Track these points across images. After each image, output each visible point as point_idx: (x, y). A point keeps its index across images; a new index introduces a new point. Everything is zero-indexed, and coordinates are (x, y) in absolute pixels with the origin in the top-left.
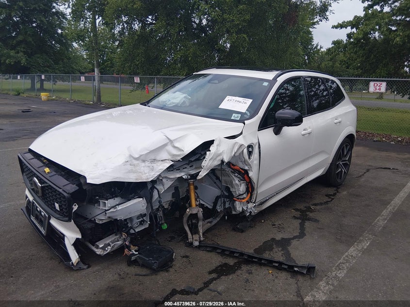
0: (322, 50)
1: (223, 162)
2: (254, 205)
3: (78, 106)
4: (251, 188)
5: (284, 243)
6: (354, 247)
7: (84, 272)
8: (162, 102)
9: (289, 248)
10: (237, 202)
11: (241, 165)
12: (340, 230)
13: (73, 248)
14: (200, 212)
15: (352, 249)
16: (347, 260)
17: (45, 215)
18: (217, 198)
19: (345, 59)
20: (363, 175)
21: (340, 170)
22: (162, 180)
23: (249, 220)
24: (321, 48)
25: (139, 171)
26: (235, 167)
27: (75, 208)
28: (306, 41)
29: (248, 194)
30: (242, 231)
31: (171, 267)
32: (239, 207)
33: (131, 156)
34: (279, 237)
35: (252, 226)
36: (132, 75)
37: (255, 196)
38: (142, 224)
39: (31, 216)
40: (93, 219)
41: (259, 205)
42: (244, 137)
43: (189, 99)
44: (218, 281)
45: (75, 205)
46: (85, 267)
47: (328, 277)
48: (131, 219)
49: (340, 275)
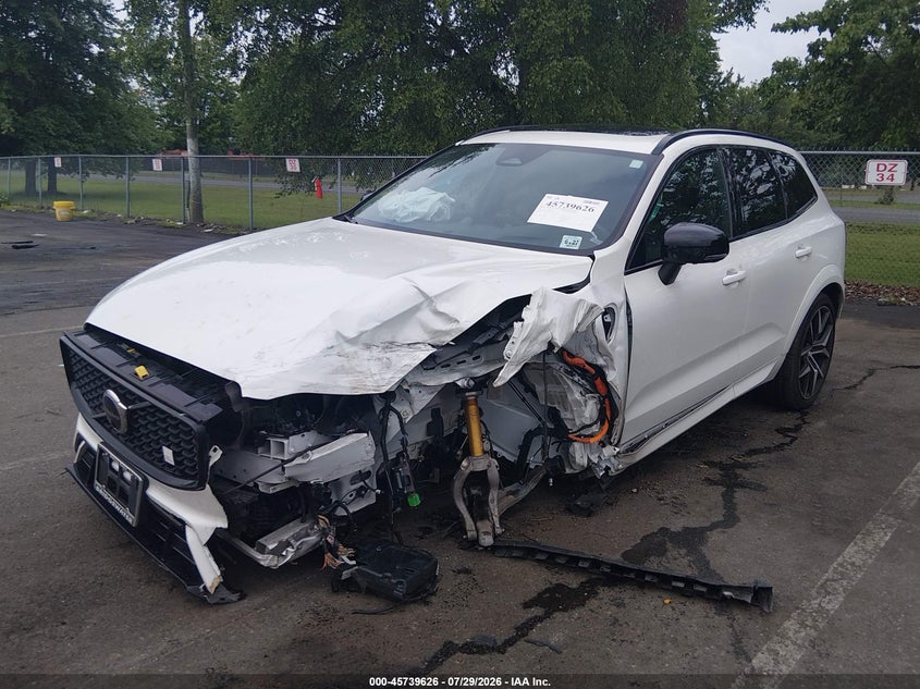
0: (742, 85)
1: (551, 345)
2: (618, 450)
3: (149, 231)
4: (610, 410)
5: (692, 539)
6: (856, 543)
7: (232, 609)
8: (386, 212)
9: (705, 550)
10: (576, 445)
11: (588, 355)
12: (819, 508)
13: (208, 552)
14: (493, 467)
15: (850, 549)
16: (842, 574)
17: (133, 477)
18: (529, 436)
19: (805, 107)
20: (861, 383)
21: (808, 370)
22: (408, 391)
23: (604, 487)
24: (739, 80)
25: (358, 369)
26: (576, 360)
27: (216, 456)
28: (703, 65)
29: (602, 424)
30: (589, 514)
31: (434, 594)
32: (581, 455)
33: (339, 334)
34: (677, 525)
35: (610, 501)
36: (279, 153)
37: (619, 428)
38: (363, 496)
39: (96, 482)
40: (251, 485)
41: (627, 451)
42: (594, 288)
43: (452, 204)
44: (547, 623)
45: (215, 450)
46: (234, 597)
47: (803, 610)
48: (337, 483)
49: (830, 607)
